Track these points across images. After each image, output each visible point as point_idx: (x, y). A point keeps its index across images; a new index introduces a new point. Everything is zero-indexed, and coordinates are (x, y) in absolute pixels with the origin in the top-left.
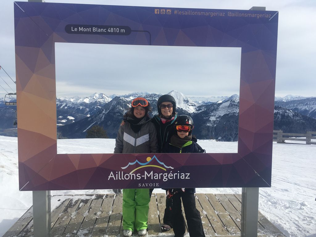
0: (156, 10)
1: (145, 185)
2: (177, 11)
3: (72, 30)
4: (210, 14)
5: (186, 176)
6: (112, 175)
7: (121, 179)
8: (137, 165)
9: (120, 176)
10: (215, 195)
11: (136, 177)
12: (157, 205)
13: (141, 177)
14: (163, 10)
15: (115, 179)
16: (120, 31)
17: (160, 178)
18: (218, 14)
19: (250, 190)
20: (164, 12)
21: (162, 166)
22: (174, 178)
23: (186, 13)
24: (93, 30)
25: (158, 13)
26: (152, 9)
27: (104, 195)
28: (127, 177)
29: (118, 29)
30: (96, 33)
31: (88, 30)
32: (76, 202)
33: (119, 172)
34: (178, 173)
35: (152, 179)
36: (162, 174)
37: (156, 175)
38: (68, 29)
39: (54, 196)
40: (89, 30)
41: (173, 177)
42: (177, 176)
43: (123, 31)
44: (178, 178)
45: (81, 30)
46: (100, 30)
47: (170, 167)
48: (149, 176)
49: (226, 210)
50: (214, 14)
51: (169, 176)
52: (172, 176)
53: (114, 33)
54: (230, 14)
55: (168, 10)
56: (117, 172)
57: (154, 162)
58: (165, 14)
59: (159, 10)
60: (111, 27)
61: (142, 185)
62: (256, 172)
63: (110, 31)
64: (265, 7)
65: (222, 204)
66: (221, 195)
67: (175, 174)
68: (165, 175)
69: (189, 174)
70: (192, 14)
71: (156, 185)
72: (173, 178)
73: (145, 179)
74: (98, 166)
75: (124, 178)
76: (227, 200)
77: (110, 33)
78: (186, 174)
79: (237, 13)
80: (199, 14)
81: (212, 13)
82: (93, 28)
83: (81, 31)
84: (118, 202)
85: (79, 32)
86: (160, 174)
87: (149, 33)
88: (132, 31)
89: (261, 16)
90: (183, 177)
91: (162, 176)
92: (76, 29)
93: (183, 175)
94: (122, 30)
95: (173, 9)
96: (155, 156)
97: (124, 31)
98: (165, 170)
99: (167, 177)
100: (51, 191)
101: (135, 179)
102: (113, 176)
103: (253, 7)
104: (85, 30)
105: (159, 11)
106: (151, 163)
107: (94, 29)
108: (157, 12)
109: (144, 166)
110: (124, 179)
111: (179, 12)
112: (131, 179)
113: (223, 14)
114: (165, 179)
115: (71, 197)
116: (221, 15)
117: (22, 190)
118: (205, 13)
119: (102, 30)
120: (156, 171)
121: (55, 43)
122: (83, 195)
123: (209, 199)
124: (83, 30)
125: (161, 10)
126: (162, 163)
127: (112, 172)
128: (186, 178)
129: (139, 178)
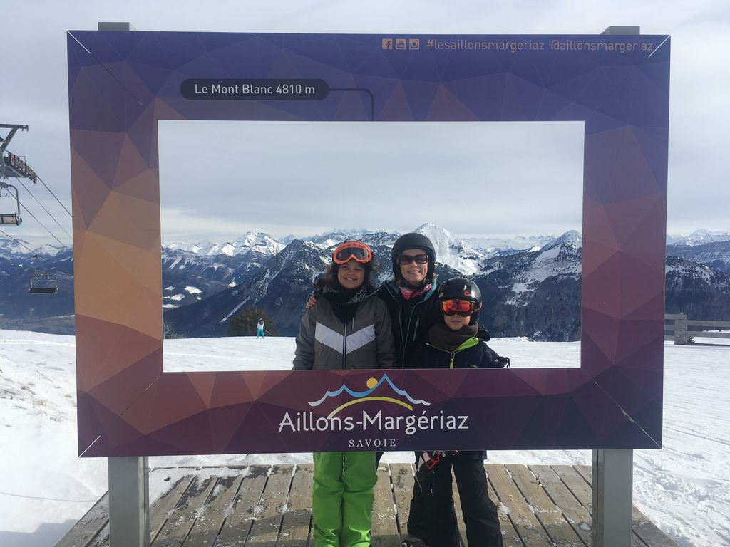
0: (385, 41)
1: (364, 443)
2: (434, 41)
3: (196, 92)
4: (509, 46)
5: (458, 421)
6: (287, 421)
7: (307, 430)
8: (345, 397)
9: (306, 424)
10: (529, 468)
11: (344, 425)
12: (393, 491)
13: (355, 424)
14: (401, 40)
15: (294, 430)
16: (303, 90)
17: (398, 428)
18: (528, 46)
19: (612, 456)
20: (403, 44)
21: (403, 399)
22: (432, 428)
23: (455, 46)
24: (244, 89)
25: (391, 47)
26: (376, 39)
27: (270, 467)
28: (322, 424)
29: (298, 87)
30: (251, 97)
31: (231, 89)
32: (207, 483)
33: (304, 413)
34: (440, 415)
35: (380, 428)
36: (403, 418)
37: (390, 420)
38: (187, 90)
39: (155, 469)
40: (235, 89)
41: (429, 425)
42: (437, 422)
43: (310, 89)
44: (442, 427)
45: (216, 91)
46: (258, 91)
47: (422, 401)
48: (372, 422)
49: (555, 504)
50: (520, 46)
51: (419, 422)
52: (427, 421)
53: (290, 96)
54: (556, 48)
55: (411, 41)
56: (299, 414)
57: (384, 390)
58: (405, 48)
59: (391, 40)
60: (282, 82)
61: (356, 443)
62: (625, 414)
63: (280, 92)
64: (639, 27)
65: (544, 489)
66: (542, 468)
67: (432, 418)
68: (410, 421)
69: (465, 418)
70: (467, 47)
71: (388, 443)
73: (365, 429)
74: (255, 399)
75: (314, 426)
76: (556, 479)
77: (282, 96)
78: (459, 417)
79: (573, 43)
80: (485, 46)
81: (513, 45)
82: (244, 85)
83: (216, 93)
84: (303, 484)
85: (210, 96)
86: (398, 419)
87: (369, 92)
88: (331, 90)
89: (629, 46)
90: (451, 425)
91: (403, 423)
92: (205, 90)
93: (451, 419)
94: (308, 89)
95: (424, 39)
96: (385, 377)
97: (312, 89)
98: (410, 408)
99: (416, 425)
100: (150, 458)
101: (340, 429)
102: (291, 423)
103: (610, 28)
104: (226, 90)
105: (391, 43)
106: (377, 392)
107: (246, 87)
108: (388, 45)
109: (361, 398)
110: (314, 430)
111: (437, 43)
112: (332, 429)
113: (539, 46)
114: (410, 429)
115: (195, 472)
116: (536, 47)
117: (84, 456)
118: (499, 45)
119: (264, 90)
120: (390, 410)
121: (159, 121)
122: (221, 467)
123: (514, 478)
124: (221, 91)
125: (397, 41)
126: (404, 393)
127: (287, 413)
128: (459, 428)
129: (350, 426)
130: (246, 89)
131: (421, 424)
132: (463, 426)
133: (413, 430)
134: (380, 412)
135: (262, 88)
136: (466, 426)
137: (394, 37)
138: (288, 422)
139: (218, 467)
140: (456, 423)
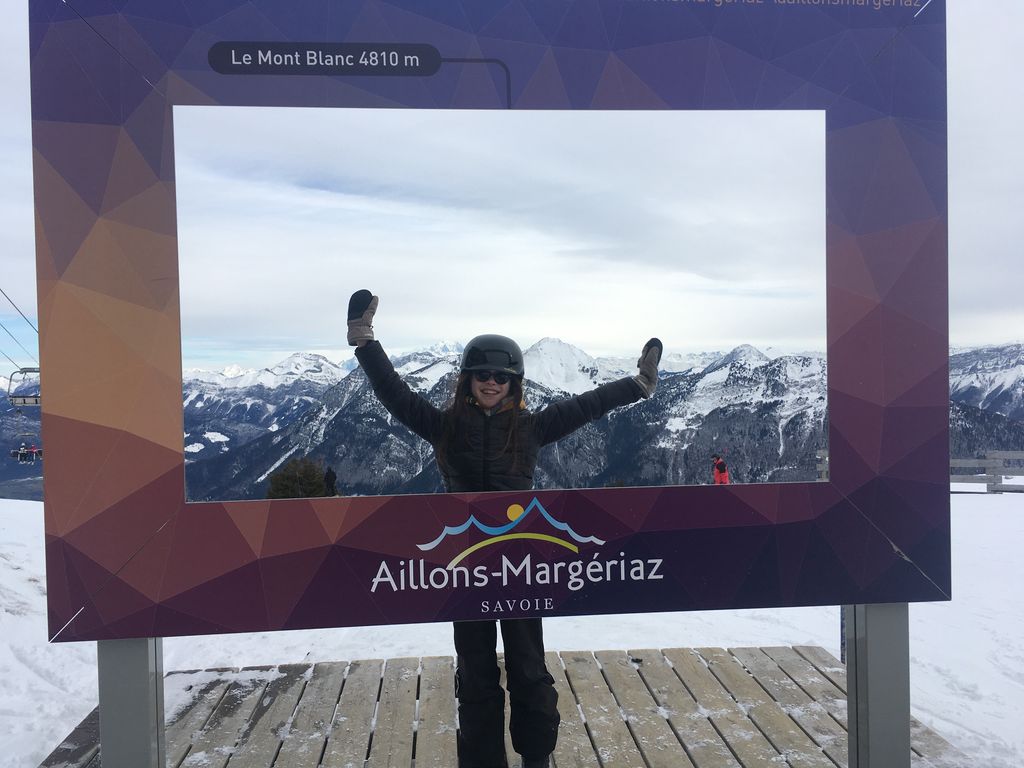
1: (505, 606)
3: (234, 62)
5: (648, 568)
6: (384, 575)
7: (416, 588)
8: (474, 535)
9: (414, 578)
10: (731, 652)
11: (473, 579)
13: (491, 578)
15: (395, 589)
16: (401, 60)
17: (556, 581)
21: (564, 535)
22: (608, 579)
24: (308, 58)
27: (347, 664)
28: (439, 578)
29: (394, 62)
30: (320, 70)
31: (289, 58)
33: (411, 562)
34: (619, 559)
35: (529, 582)
36: (563, 564)
37: (543, 569)
38: (218, 59)
39: (170, 674)
40: (294, 58)
41: (603, 574)
42: (615, 570)
43: (412, 59)
44: (623, 578)
45: (265, 60)
46: (330, 61)
47: (593, 539)
48: (517, 572)
49: (775, 701)
51: (589, 570)
52: (600, 569)
53: (382, 70)
56: (402, 563)
57: (533, 522)
60: (369, 48)
61: (492, 606)
62: (896, 549)
63: (366, 63)
65: (756, 680)
66: (749, 652)
67: (609, 564)
68: (575, 569)
69: (659, 562)
71: (542, 604)
72: (605, 577)
73: (505, 583)
74: (333, 542)
75: (427, 581)
76: (772, 666)
77: (368, 70)
78: (649, 561)
82: (308, 52)
83: (265, 64)
84: (398, 687)
85: (256, 68)
86: (556, 566)
87: (504, 66)
88: (445, 60)
90: (637, 573)
91: (564, 573)
92: (247, 59)
93: (638, 565)
94: (409, 60)
97: (415, 60)
98: (575, 549)
99: (583, 576)
101: (467, 585)
102: (390, 578)
104: (280, 60)
107: (313, 55)
109: (498, 536)
110: (427, 587)
112: (455, 585)
114: (575, 583)
115: (230, 677)
117: (60, 639)
119: (340, 58)
120: (544, 553)
121: (174, 107)
122: (271, 667)
123: (712, 667)
124: (272, 59)
126: (564, 527)
127: (384, 562)
128: (649, 578)
129: (482, 580)
130: (312, 58)
131: (591, 573)
132: (655, 574)
133: (578, 584)
135: (337, 57)
136: (661, 574)
138: (386, 576)
139: (267, 668)
140: (644, 570)
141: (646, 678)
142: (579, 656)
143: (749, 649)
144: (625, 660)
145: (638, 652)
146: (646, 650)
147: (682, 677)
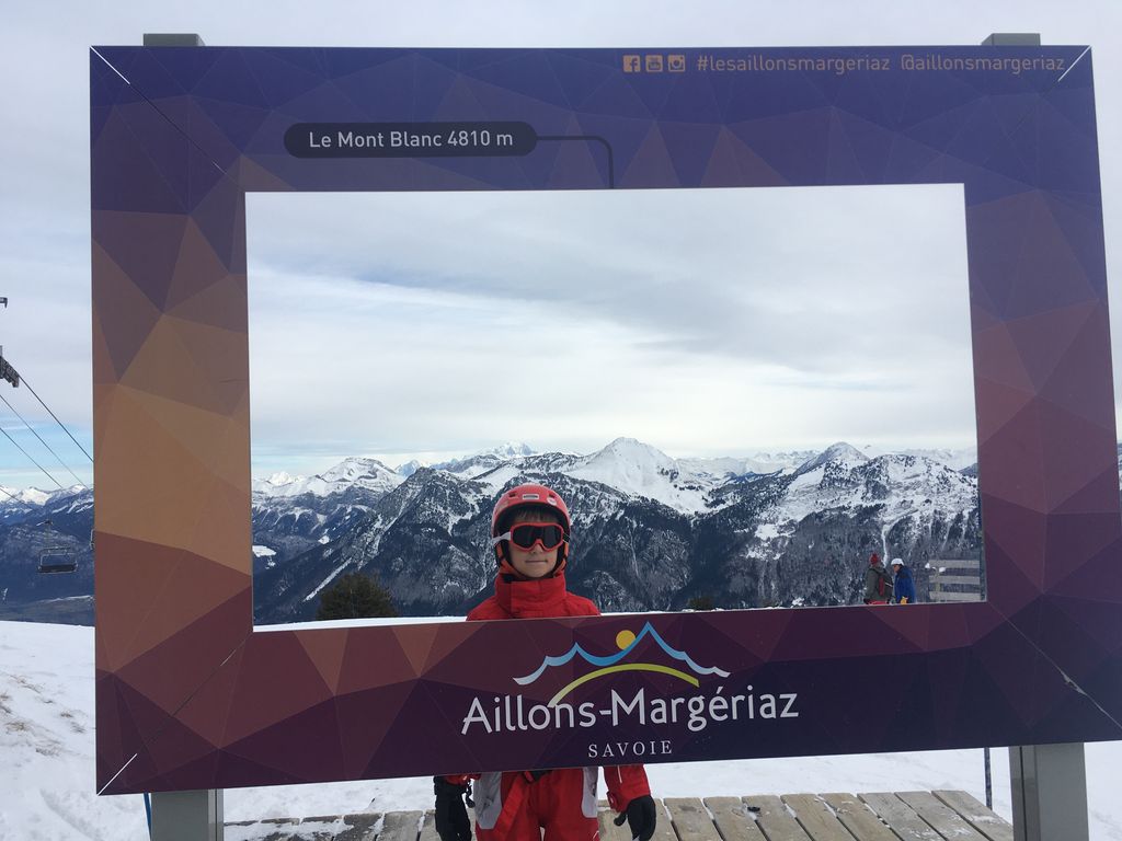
0: (627, 60)
1: (615, 750)
3: (312, 145)
4: (833, 64)
5: (781, 705)
6: (476, 714)
7: (513, 729)
8: (579, 667)
9: (511, 718)
10: (861, 799)
11: (578, 717)
13: (598, 716)
14: (654, 57)
15: (489, 730)
16: (493, 139)
17: (674, 720)
18: (863, 64)
20: (658, 64)
21: (682, 666)
22: (735, 717)
23: (743, 66)
24: (393, 139)
25: (638, 69)
26: (613, 56)
28: (539, 717)
29: (485, 134)
30: (405, 152)
31: (371, 140)
33: (508, 698)
34: (747, 694)
35: (642, 721)
36: (682, 700)
37: (659, 706)
38: (295, 143)
40: (377, 140)
41: (729, 711)
42: (742, 706)
43: (505, 138)
44: (751, 716)
45: (345, 143)
46: (416, 142)
47: (715, 670)
48: (628, 710)
50: (850, 64)
51: (712, 707)
52: (725, 706)
53: (473, 150)
54: (910, 64)
55: (671, 59)
56: (497, 700)
57: (647, 651)
58: (661, 70)
59: (638, 57)
60: (458, 127)
61: (601, 750)
62: (1068, 679)
63: (455, 142)
64: (1039, 35)
65: (894, 832)
66: (883, 798)
67: (735, 700)
68: (696, 705)
69: (793, 697)
70: (764, 67)
71: (659, 748)
72: (730, 715)
73: (615, 723)
74: (419, 675)
75: (526, 722)
76: (910, 815)
77: (457, 151)
78: (782, 696)
79: (935, 59)
80: (793, 65)
81: (840, 65)
82: (392, 133)
83: (346, 147)
85: (336, 151)
86: (674, 703)
87: (605, 142)
88: (541, 138)
89: (1026, 64)
90: (768, 711)
91: (683, 712)
92: (326, 141)
93: (768, 701)
94: (502, 138)
95: (692, 54)
96: (648, 627)
97: (508, 138)
98: (695, 682)
99: (705, 713)
100: (226, 791)
101: (572, 725)
102: (483, 718)
103: (993, 35)
104: (362, 141)
105: (638, 62)
106: (634, 656)
107: (396, 136)
108: (633, 64)
109: (606, 667)
110: (525, 728)
111: (714, 65)
112: (558, 725)
113: (882, 63)
114: (696, 722)
116: (876, 65)
117: (108, 792)
118: (816, 63)
119: (426, 140)
120: (659, 687)
121: (247, 193)
122: (335, 818)
123: (842, 817)
124: (354, 143)
125: (648, 59)
126: (682, 656)
127: (476, 699)
128: (782, 716)
129: (588, 720)
130: (397, 139)
131: (715, 711)
132: (789, 711)
133: (699, 723)
134: (642, 690)
135: (423, 137)
136: (795, 712)
137: (643, 53)
138: (479, 716)
139: (330, 819)
140: (776, 707)
141: (766, 830)
142: (686, 804)
143: (882, 794)
144: (740, 808)
145: (755, 798)
146: (763, 797)
147: (808, 828)
